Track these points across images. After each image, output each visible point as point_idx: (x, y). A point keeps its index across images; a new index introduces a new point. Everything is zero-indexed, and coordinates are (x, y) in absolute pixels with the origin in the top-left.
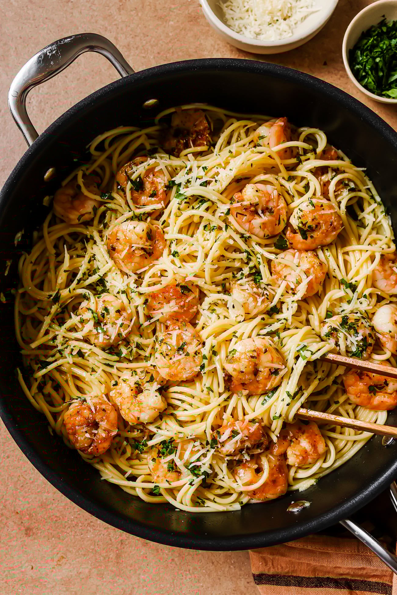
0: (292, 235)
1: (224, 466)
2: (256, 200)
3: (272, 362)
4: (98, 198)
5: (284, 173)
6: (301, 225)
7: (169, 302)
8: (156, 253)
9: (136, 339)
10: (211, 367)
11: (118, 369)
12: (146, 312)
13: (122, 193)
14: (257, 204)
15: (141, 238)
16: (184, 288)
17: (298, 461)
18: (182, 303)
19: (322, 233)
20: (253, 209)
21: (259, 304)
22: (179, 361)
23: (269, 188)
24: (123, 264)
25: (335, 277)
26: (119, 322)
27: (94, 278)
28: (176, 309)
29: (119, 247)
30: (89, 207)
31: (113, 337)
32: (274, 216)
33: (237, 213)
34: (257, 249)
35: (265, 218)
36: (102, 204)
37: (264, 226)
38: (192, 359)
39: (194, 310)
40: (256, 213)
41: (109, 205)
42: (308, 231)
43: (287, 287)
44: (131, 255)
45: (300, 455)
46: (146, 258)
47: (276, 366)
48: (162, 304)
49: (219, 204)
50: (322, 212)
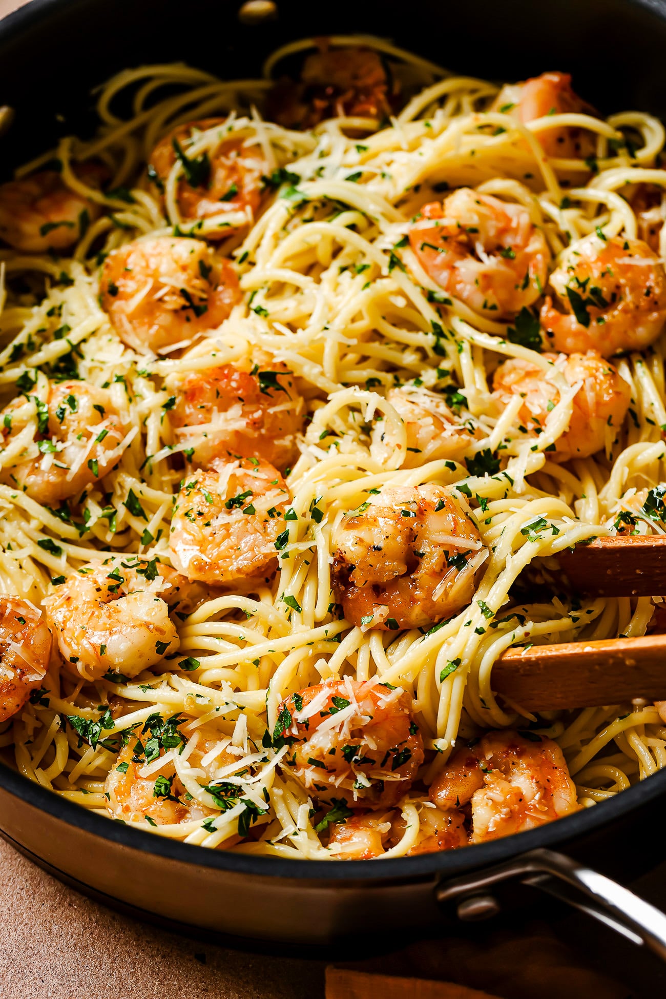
0: (553, 313)
1: (302, 811)
2: (473, 221)
3: (454, 532)
4: (98, 197)
5: (554, 191)
6: (573, 285)
7: (224, 408)
8: (214, 313)
9: (129, 482)
10: (304, 546)
11: (71, 561)
12: (165, 429)
13: (156, 191)
14: (474, 231)
15: (184, 268)
16: (269, 378)
17: (497, 817)
18: (258, 415)
19: (625, 311)
20: (463, 238)
21: (446, 434)
22: (227, 526)
23: (510, 209)
24: (127, 326)
25: (652, 422)
26: (97, 430)
27: (55, 349)
28: (241, 424)
29: (126, 286)
30: (72, 212)
31: (75, 468)
32: (514, 268)
33: (425, 245)
34: (464, 331)
35: (491, 263)
36: (106, 211)
37: (486, 281)
38: (259, 526)
39: (286, 442)
40: (469, 250)
41: (119, 216)
42: (589, 302)
43: (524, 413)
44: (152, 307)
45: (505, 804)
46: (188, 320)
47: (463, 542)
48: (209, 411)
49: (383, 225)
50: (626, 261)
